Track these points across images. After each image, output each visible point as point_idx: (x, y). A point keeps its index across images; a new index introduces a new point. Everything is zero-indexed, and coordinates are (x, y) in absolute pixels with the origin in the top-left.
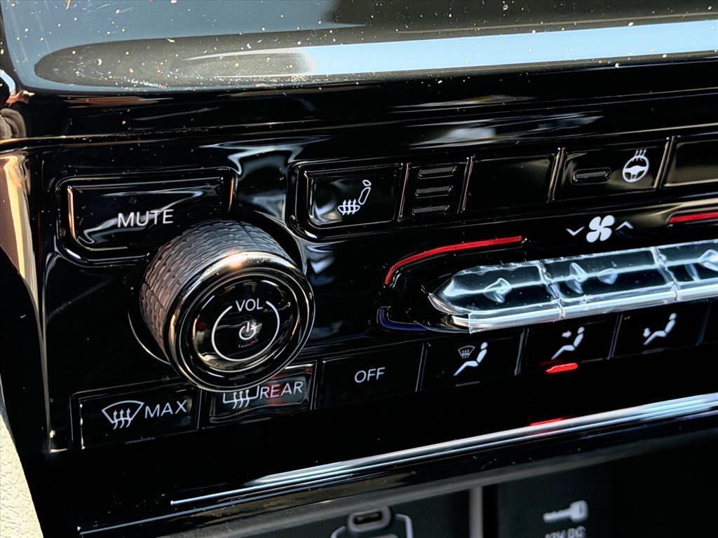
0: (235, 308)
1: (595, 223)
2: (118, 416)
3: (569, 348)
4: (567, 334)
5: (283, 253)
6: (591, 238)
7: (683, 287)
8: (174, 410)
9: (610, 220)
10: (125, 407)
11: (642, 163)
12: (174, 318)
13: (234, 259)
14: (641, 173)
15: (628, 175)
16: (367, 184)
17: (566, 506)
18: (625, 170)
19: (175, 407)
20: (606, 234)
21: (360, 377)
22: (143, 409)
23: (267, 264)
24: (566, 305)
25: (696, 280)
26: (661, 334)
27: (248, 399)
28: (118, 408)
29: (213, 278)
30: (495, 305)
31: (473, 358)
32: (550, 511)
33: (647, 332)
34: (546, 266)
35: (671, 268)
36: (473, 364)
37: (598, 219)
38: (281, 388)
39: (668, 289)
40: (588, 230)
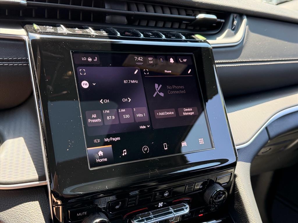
1: (160, 204)
6: (159, 206)
9: (162, 203)
11: (167, 193)
13: (98, 220)
15: (165, 195)
16: (120, 203)
18: (165, 194)
23: (104, 221)
24: (156, 219)
26: (172, 220)
37: (160, 203)
40: (159, 205)
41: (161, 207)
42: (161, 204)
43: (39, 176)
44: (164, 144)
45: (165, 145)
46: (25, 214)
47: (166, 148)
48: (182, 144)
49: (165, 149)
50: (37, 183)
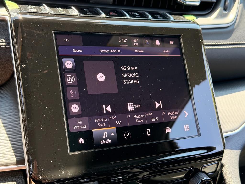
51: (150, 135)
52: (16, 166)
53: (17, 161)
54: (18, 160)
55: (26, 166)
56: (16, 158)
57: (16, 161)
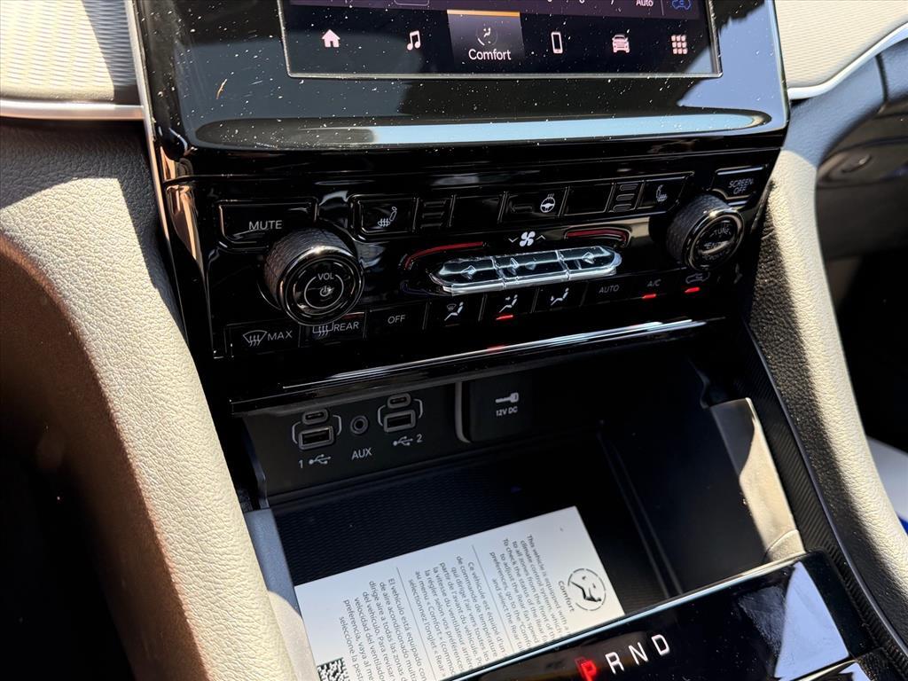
0: (318, 278)
1: (524, 236)
2: (252, 339)
3: (510, 306)
4: (508, 299)
5: (346, 247)
6: (522, 244)
7: (572, 273)
8: (285, 336)
9: (532, 234)
10: (256, 334)
11: (551, 202)
12: (282, 283)
13: (317, 250)
14: (550, 207)
15: (544, 208)
16: (395, 209)
17: (508, 395)
18: (542, 206)
19: (285, 335)
20: (531, 242)
21: (391, 320)
22: (267, 336)
23: (336, 253)
24: (508, 281)
25: (580, 269)
26: (561, 299)
27: (327, 331)
28: (252, 334)
29: (305, 260)
30: (467, 281)
31: (455, 310)
32: (499, 398)
33: (552, 299)
34: (497, 260)
35: (566, 262)
36: (455, 314)
37: (526, 234)
38: (346, 326)
39: (564, 273)
40: (521, 240)
41: (526, 248)
42: (527, 239)
43: (115, 86)
44: (553, 34)
45: (556, 37)
46: (71, 207)
47: (557, 47)
48: (614, 44)
49: (555, 51)
50: (110, 111)
51: (561, 51)
52: (112, 107)
53: (115, 91)
54: (118, 86)
55: (144, 111)
56: (114, 81)
57: (112, 89)
